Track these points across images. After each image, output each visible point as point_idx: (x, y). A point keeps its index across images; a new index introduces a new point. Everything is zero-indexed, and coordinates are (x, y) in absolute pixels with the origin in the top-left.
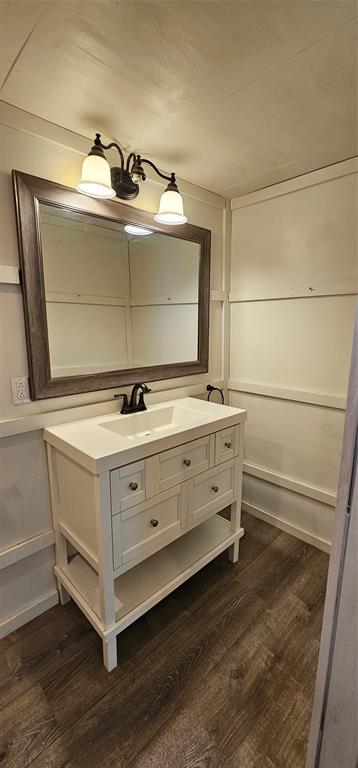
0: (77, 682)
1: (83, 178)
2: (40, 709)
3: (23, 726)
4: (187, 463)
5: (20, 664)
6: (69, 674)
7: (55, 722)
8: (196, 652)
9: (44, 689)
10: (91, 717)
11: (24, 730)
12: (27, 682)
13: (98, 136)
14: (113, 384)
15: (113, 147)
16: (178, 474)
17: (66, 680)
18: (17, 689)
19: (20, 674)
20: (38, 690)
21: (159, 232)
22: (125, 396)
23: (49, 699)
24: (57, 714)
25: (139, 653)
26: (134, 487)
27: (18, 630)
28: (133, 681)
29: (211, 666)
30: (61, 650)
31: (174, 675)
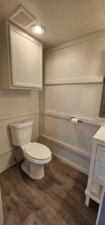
0: (78, 194)
2: (70, 188)
3: (66, 185)
5: (76, 177)
6: (79, 191)
7: (69, 193)
9: (74, 186)
10: (73, 203)
11: (65, 186)
12: (73, 181)
17: (77, 191)
18: (71, 180)
19: (74, 179)
23: (73, 189)
24: (70, 192)
27: (82, 172)
30: (83, 186)
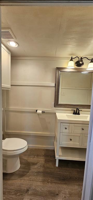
1: (68, 66)
2: (43, 162)
3: (40, 163)
4: (83, 129)
5: (44, 154)
7: (44, 166)
8: (76, 178)
10: (49, 170)
12: (43, 157)
13: (72, 57)
14: (72, 107)
15: (77, 57)
16: (80, 131)
17: (49, 162)
18: (42, 157)
19: (43, 156)
20: (44, 160)
21: (90, 72)
22: (74, 110)
23: (45, 162)
25: (63, 168)
26: (66, 129)
28: (59, 171)
29: (78, 184)
30: (50, 157)
31: (68, 178)
